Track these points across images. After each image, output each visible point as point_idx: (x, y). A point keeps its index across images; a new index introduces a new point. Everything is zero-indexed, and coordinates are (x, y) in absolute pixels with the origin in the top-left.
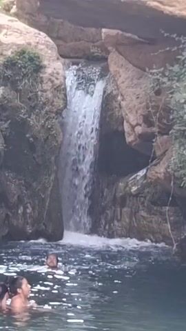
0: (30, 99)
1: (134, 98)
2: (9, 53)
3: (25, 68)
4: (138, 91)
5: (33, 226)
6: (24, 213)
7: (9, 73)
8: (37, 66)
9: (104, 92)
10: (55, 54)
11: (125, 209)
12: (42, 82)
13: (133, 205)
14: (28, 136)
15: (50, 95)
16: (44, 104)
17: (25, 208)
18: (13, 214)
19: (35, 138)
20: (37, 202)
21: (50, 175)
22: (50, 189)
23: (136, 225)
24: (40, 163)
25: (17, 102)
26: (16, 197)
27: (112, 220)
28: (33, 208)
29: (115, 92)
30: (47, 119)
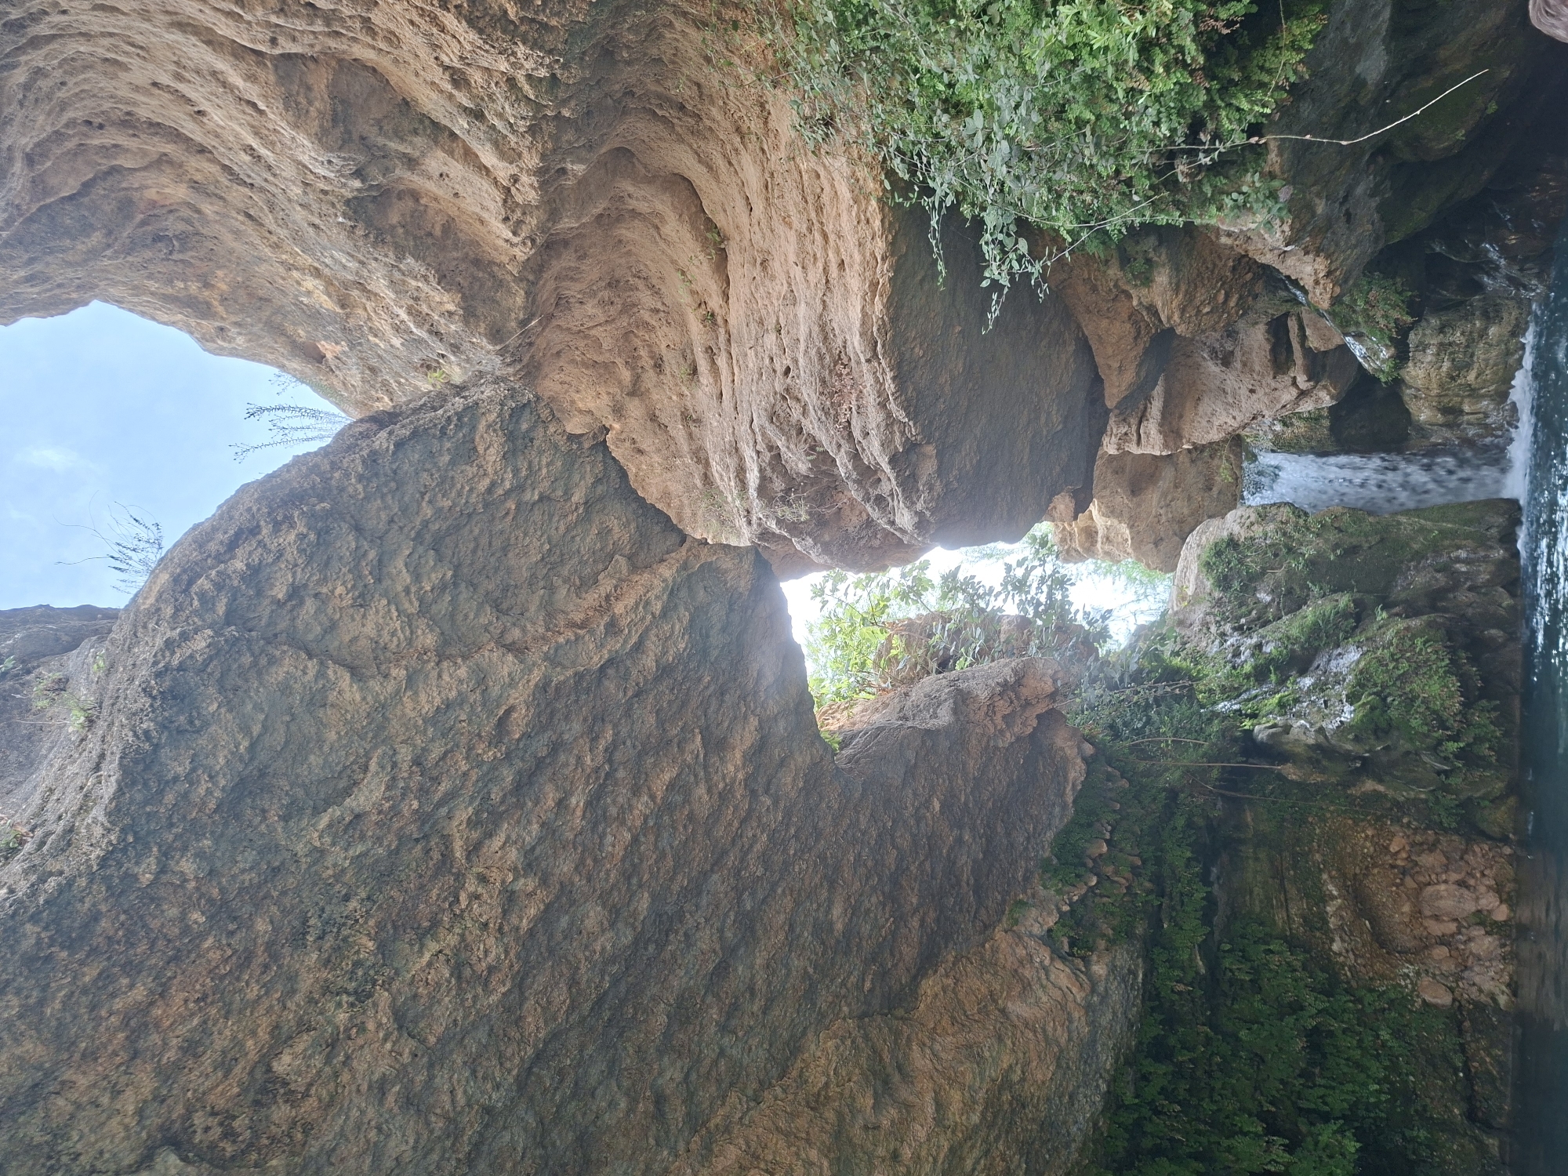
0: (1276, 555)
1: (1254, 396)
2: (1209, 584)
3: (1229, 563)
4: (1244, 392)
5: (1491, 548)
6: (1466, 561)
7: (1236, 585)
8: (1228, 545)
9: (1273, 451)
10: (1216, 522)
11: (1466, 408)
12: (1252, 539)
13: (1458, 395)
14: (1332, 557)
15: (1271, 527)
16: (1284, 534)
17: (1458, 560)
18: (1467, 579)
19: (1336, 546)
20: (1447, 543)
21: (1399, 523)
22: (1422, 522)
23: (1492, 388)
24: (1378, 538)
25: (1280, 573)
26: (1439, 576)
27: (1487, 426)
28: (1459, 547)
29: (1270, 436)
30: (1308, 529)
